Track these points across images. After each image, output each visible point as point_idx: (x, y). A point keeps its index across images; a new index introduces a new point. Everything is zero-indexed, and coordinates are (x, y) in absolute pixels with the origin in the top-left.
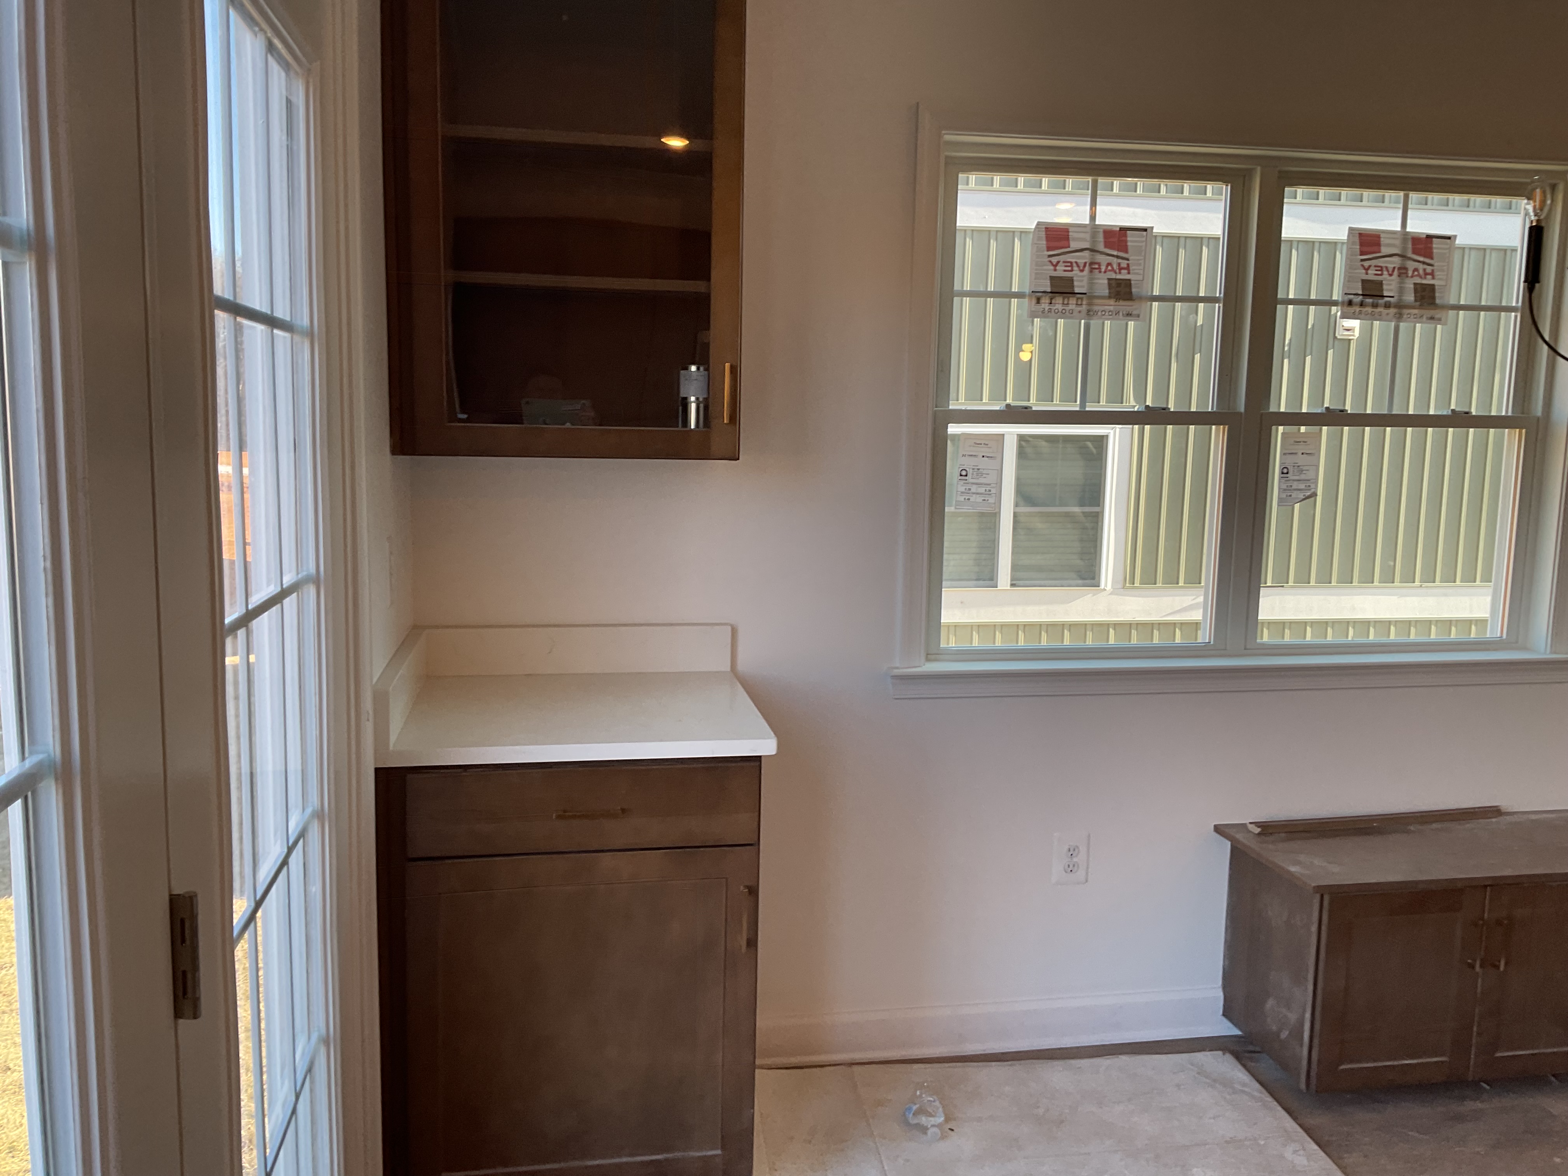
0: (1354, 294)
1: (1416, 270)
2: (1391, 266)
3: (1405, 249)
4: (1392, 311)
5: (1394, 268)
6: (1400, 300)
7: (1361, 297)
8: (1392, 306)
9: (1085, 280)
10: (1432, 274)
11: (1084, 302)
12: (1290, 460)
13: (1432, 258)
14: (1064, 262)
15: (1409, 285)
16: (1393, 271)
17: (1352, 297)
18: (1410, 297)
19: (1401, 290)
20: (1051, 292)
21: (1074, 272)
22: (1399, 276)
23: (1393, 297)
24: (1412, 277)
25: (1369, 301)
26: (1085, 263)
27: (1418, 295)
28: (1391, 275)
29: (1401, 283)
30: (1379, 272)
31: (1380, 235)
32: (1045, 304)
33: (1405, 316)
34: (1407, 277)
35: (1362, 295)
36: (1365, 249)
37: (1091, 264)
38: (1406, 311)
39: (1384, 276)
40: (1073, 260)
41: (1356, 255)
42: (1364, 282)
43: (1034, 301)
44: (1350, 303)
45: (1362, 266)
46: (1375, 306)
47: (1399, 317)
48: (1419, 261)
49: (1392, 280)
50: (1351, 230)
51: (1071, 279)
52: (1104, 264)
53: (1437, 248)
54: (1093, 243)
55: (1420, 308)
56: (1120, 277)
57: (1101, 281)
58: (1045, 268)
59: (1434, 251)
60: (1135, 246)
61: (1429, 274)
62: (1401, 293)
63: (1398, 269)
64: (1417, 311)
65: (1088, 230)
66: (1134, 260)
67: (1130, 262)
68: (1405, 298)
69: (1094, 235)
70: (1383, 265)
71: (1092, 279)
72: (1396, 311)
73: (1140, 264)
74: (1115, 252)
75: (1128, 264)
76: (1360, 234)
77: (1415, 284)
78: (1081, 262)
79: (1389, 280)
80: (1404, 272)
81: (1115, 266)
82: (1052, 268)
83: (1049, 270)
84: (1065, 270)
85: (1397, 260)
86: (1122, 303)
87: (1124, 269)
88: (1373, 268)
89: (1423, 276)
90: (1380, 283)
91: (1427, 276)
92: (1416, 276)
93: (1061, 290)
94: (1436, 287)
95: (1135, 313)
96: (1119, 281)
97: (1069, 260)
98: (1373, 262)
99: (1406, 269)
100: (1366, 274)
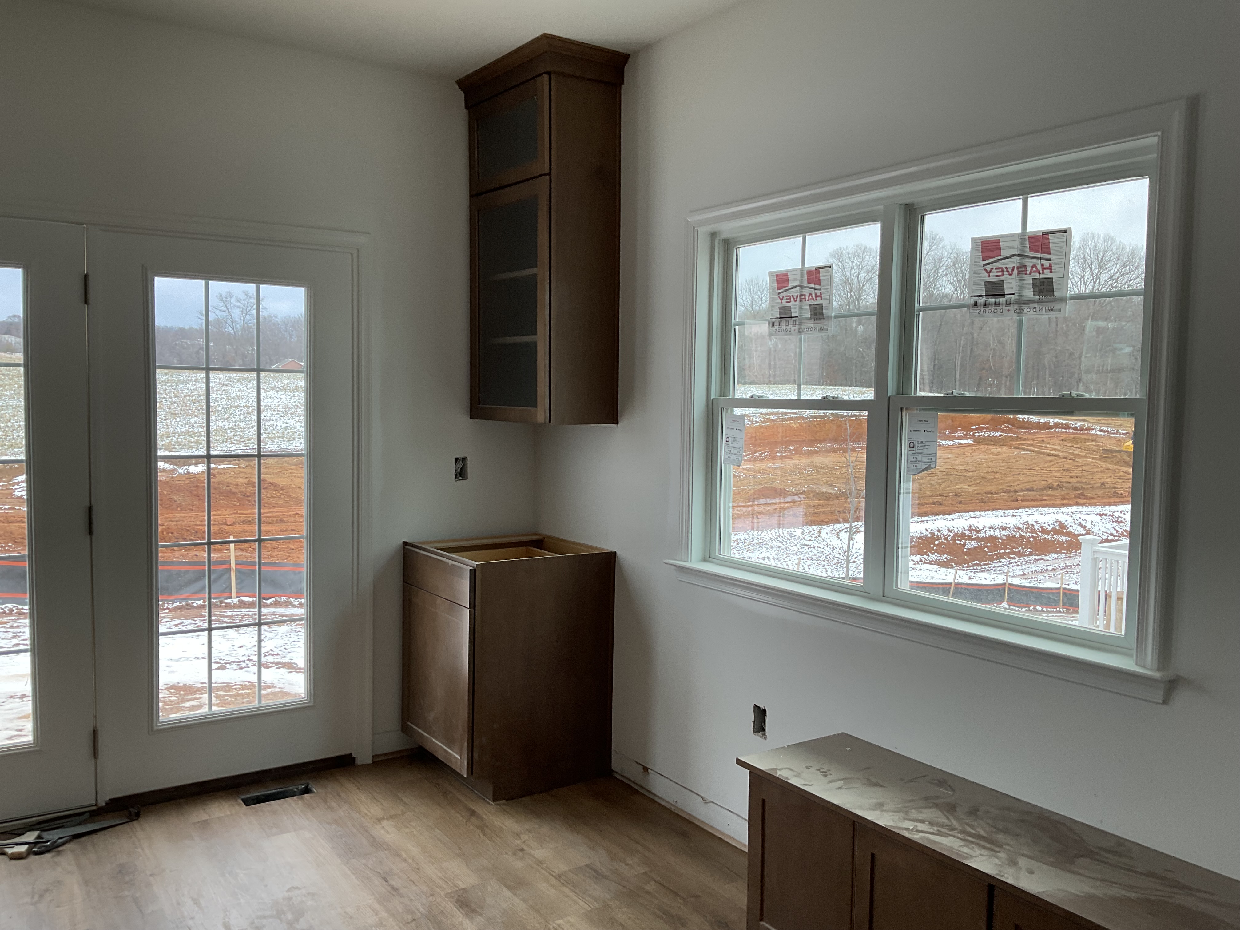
0: (979, 296)
1: (1034, 266)
2: (1010, 267)
3: (1023, 248)
4: (1013, 308)
5: (1014, 267)
6: (1020, 296)
7: (985, 298)
8: (1012, 302)
9: (798, 307)
10: (1050, 268)
11: (797, 323)
12: (915, 437)
13: (1049, 254)
14: (786, 296)
16: (1013, 270)
17: (977, 298)
18: (1029, 293)
19: (1021, 288)
20: (780, 318)
21: (791, 303)
22: (1018, 274)
23: (1013, 294)
24: (1030, 273)
25: (992, 300)
26: (797, 295)
27: (1037, 289)
28: (1010, 275)
29: (1020, 280)
30: (1000, 274)
31: (998, 242)
32: (777, 327)
33: (1025, 311)
34: (1026, 274)
35: (986, 296)
36: (986, 254)
37: (801, 295)
38: (1025, 307)
39: (1004, 276)
40: (791, 295)
41: (979, 262)
42: (986, 283)
43: (771, 325)
44: (976, 304)
45: (985, 270)
46: (997, 304)
47: (1021, 311)
48: (1037, 258)
49: (1012, 279)
50: (974, 240)
51: (790, 308)
52: (807, 295)
53: (1053, 243)
54: (802, 281)
55: (1039, 302)
56: (816, 303)
57: (806, 307)
58: (777, 301)
59: (1051, 245)
60: (824, 280)
61: (1047, 268)
62: (1021, 290)
63: (1018, 268)
64: (1036, 305)
65: (798, 272)
66: (824, 289)
67: (822, 291)
68: (1024, 294)
69: (802, 275)
70: (1003, 267)
71: (801, 306)
72: (1016, 306)
73: (828, 292)
74: (813, 286)
75: (821, 293)
76: (982, 242)
77: (1033, 279)
78: (795, 295)
79: (1009, 279)
80: (1023, 269)
81: (814, 295)
82: (780, 301)
83: (779, 303)
84: (787, 302)
85: (1016, 261)
86: (818, 321)
87: (818, 296)
88: (994, 270)
89: (1041, 271)
90: (1002, 283)
91: (1045, 271)
92: (1034, 272)
93: (785, 316)
94: (1054, 280)
95: (825, 327)
96: (816, 306)
97: (789, 295)
98: (995, 265)
99: (1025, 267)
100: (989, 276)
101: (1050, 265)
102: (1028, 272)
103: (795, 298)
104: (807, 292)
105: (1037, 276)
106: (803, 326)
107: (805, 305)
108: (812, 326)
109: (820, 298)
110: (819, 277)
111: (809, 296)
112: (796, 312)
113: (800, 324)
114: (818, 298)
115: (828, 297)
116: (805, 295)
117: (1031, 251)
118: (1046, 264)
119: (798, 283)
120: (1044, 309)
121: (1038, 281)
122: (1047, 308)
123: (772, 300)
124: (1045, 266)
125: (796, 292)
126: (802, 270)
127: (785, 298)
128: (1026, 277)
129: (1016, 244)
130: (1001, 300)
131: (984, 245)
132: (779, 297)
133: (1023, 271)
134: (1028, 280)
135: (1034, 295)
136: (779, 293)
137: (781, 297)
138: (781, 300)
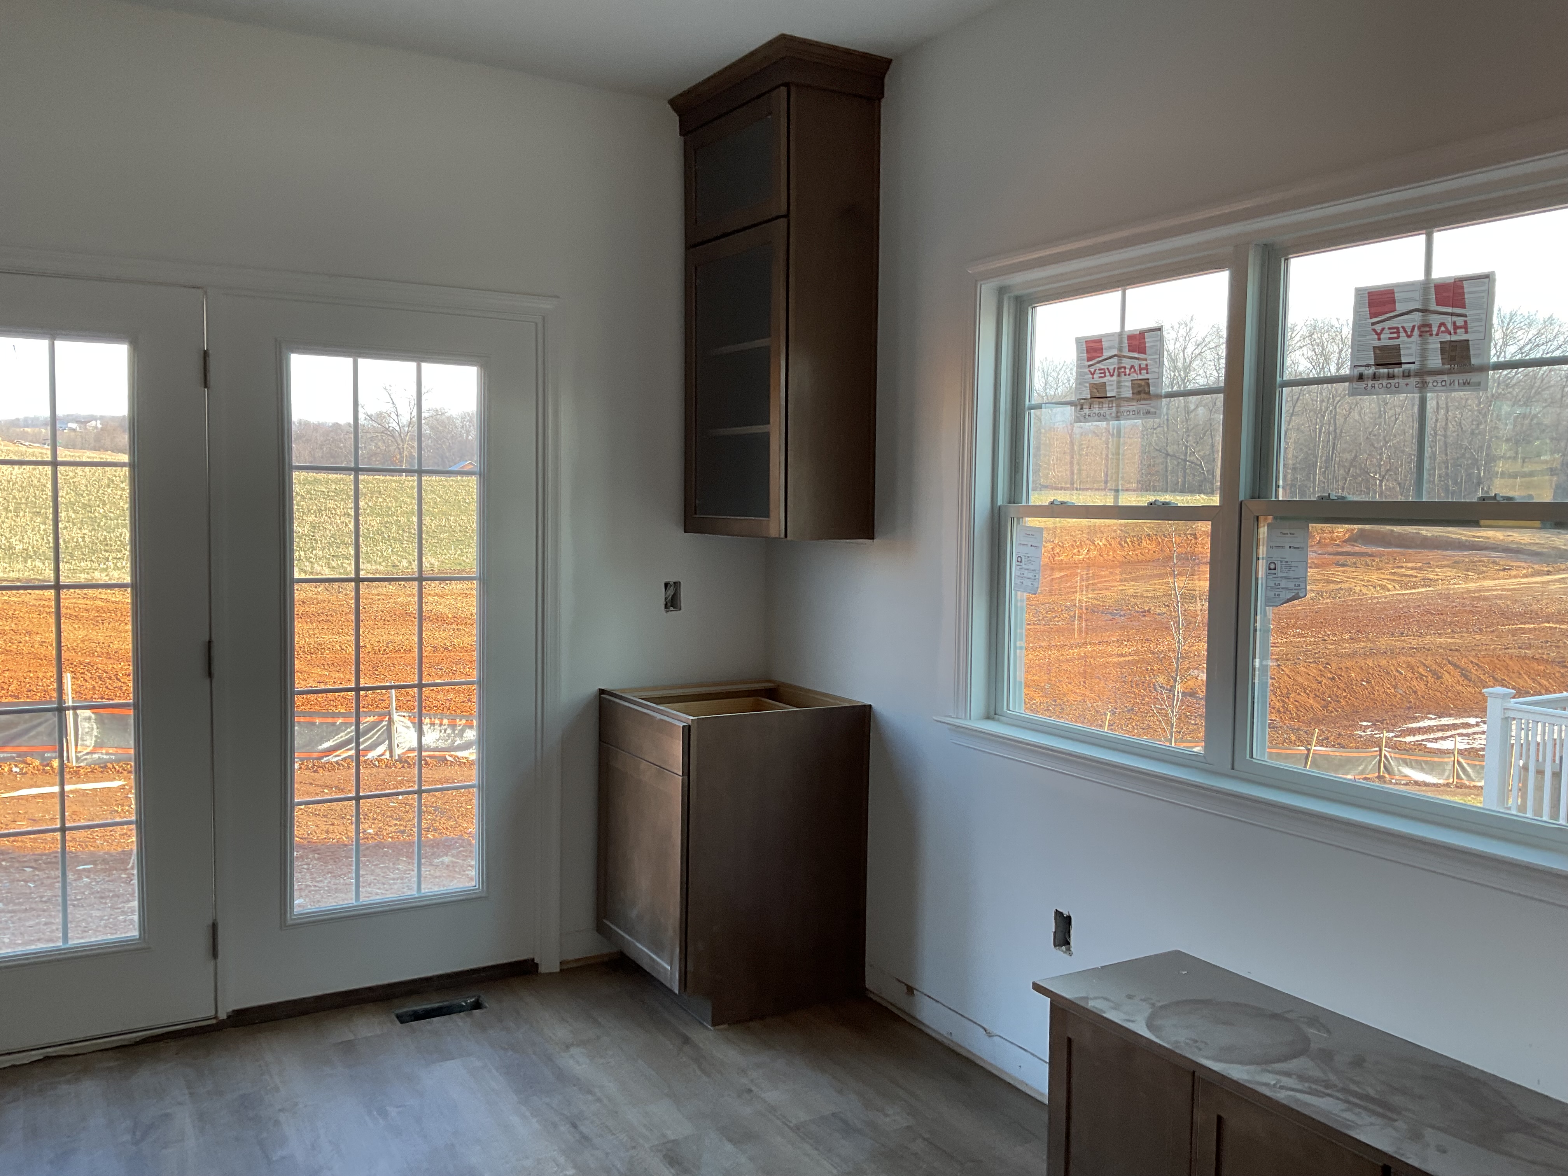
0: (1365, 366)
1: (1442, 324)
2: (1408, 326)
3: (1426, 300)
4: (1413, 381)
5: (1414, 327)
6: (1423, 365)
7: (1373, 368)
8: (1412, 373)
10: (1465, 327)
11: (1114, 405)
12: (1276, 555)
13: (1464, 307)
14: (1100, 370)
15: (1434, 344)
16: (1412, 330)
17: (1363, 368)
18: (1435, 361)
19: (1424, 354)
20: (1091, 398)
21: (1106, 378)
22: (1420, 336)
23: (1414, 363)
24: (1437, 335)
25: (1384, 371)
26: (1115, 368)
27: (1446, 356)
28: (1409, 336)
29: (1423, 344)
30: (1395, 335)
31: (1392, 292)
32: (1086, 411)
33: (1430, 385)
34: (1431, 335)
35: (1375, 365)
36: (1375, 310)
37: (1119, 368)
38: (1429, 379)
39: (1400, 339)
40: (1105, 367)
41: (1366, 319)
42: (1375, 349)
43: (1079, 407)
44: (1361, 377)
45: (1374, 330)
46: (1390, 377)
47: (1423, 387)
48: (1447, 314)
49: (1411, 343)
50: (1358, 291)
51: (1104, 384)
52: (1128, 367)
53: (1470, 293)
54: (1120, 349)
55: (1449, 372)
56: (1140, 377)
57: (1126, 384)
58: (1086, 377)
59: (1466, 296)
60: (1152, 347)
61: (1460, 327)
62: (1423, 357)
63: (1419, 328)
64: (1445, 377)
65: (1117, 338)
66: (1151, 359)
67: (1148, 362)
68: (1429, 362)
69: (1121, 342)
70: (1399, 326)
71: (1119, 382)
72: (1417, 379)
73: (1156, 362)
74: (1136, 355)
75: (1147, 365)
76: (1369, 293)
77: (1441, 343)
78: (1111, 368)
79: (1408, 343)
80: (1428, 329)
81: (1137, 367)
82: (1091, 376)
83: (1089, 378)
84: (1100, 377)
85: (1417, 316)
86: (1142, 402)
87: (1144, 369)
88: (1386, 331)
89: (1452, 332)
90: (1397, 348)
91: (1458, 331)
92: (1443, 332)
93: (1098, 395)
94: (1470, 343)
95: (1152, 410)
96: (1140, 382)
97: (1103, 367)
98: (1387, 324)
99: (1430, 326)
100: (1379, 339)
101: (1466, 322)
102: (1434, 333)
103: (1112, 372)
104: (1127, 363)
105: (1447, 338)
106: (1122, 409)
107: (1124, 381)
108: (1134, 408)
109: (1145, 371)
110: (1145, 343)
111: (1130, 369)
112: (1112, 390)
113: (1118, 406)
114: (1142, 371)
115: (1157, 370)
116: (1125, 368)
117: (1437, 305)
118: (1460, 321)
119: (1115, 352)
120: (1456, 383)
121: (1447, 346)
122: (1461, 381)
123: (1080, 375)
124: (1458, 324)
125: (1112, 364)
126: (1120, 334)
127: (1098, 372)
128: (1431, 339)
129: (1417, 295)
130: (1396, 370)
131: (1371, 298)
132: (1090, 371)
133: (1427, 332)
134: (1435, 343)
135: (1443, 364)
136: (1089, 366)
137: (1092, 370)
138: (1093, 374)
